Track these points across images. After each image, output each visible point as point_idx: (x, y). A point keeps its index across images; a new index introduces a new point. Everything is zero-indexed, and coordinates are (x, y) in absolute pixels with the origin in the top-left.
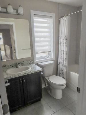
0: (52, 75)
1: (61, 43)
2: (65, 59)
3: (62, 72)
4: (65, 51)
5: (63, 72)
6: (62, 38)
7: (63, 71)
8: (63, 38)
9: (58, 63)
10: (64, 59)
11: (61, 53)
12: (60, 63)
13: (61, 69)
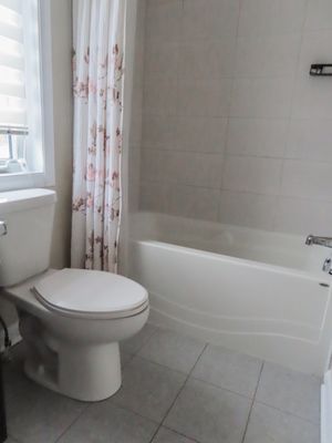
0: (46, 271)
1: (85, 88)
2: (115, 176)
3: (97, 246)
4: (111, 132)
5: (103, 248)
6: (91, 58)
7: (101, 240)
8: (101, 60)
9: (75, 203)
10: (109, 178)
11: (90, 145)
12: (82, 202)
13: (89, 235)
